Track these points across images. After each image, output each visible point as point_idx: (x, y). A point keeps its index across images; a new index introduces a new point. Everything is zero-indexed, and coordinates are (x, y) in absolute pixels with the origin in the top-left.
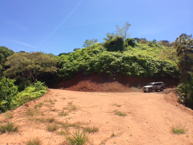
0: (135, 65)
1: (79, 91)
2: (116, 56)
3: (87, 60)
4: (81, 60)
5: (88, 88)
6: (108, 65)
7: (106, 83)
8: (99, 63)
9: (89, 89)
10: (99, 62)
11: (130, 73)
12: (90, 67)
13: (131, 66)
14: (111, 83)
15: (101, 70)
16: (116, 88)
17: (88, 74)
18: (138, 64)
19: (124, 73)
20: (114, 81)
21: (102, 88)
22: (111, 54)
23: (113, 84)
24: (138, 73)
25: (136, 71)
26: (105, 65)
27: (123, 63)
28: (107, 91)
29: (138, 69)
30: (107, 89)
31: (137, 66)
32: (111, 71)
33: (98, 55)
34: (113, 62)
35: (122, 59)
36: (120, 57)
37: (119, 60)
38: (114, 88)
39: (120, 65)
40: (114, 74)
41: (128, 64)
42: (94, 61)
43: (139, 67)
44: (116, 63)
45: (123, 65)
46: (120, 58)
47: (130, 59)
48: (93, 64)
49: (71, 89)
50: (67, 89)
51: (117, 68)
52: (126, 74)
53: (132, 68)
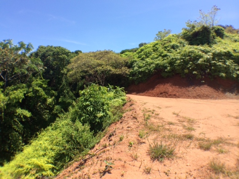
0: (230, 64)
1: (158, 97)
2: (203, 51)
3: (165, 58)
4: (157, 58)
5: (169, 93)
6: (195, 63)
7: (192, 88)
8: (182, 62)
9: (170, 95)
10: (182, 60)
11: (224, 75)
12: (170, 66)
13: (225, 64)
14: (199, 87)
15: (185, 71)
16: (206, 93)
17: (168, 75)
18: (234, 61)
19: (216, 74)
20: (203, 84)
21: (187, 93)
22: (197, 49)
23: (201, 88)
24: (234, 74)
25: (231, 71)
26: (191, 64)
27: (214, 61)
28: (195, 97)
29: (235, 68)
30: (195, 95)
31: (233, 64)
32: (198, 71)
33: (178, 51)
34: (201, 60)
35: (213, 55)
36: (209, 52)
37: (209, 57)
38: (204, 94)
39: (210, 63)
40: (202, 75)
41: (220, 62)
42: (175, 58)
43: (235, 66)
44: (205, 60)
45: (214, 63)
46: (209, 54)
47: (223, 55)
48: (174, 62)
49: (147, 94)
50: (141, 94)
51: (206, 67)
52: (218, 75)
53: (226, 68)
